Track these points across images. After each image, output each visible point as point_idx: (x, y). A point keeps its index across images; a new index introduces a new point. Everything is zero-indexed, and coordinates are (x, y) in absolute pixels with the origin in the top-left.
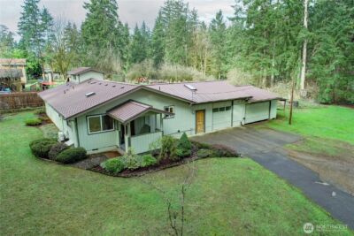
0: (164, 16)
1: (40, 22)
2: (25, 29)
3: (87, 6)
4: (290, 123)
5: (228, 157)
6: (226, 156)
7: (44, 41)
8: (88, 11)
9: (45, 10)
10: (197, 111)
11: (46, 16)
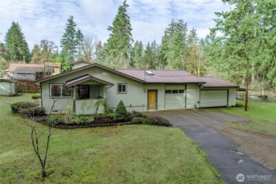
0: (168, 34)
1: (75, 39)
2: (65, 43)
3: (110, 29)
4: (246, 110)
5: (159, 125)
6: (157, 124)
7: (76, 52)
8: (111, 32)
9: (79, 31)
10: (149, 91)
11: (80, 35)
